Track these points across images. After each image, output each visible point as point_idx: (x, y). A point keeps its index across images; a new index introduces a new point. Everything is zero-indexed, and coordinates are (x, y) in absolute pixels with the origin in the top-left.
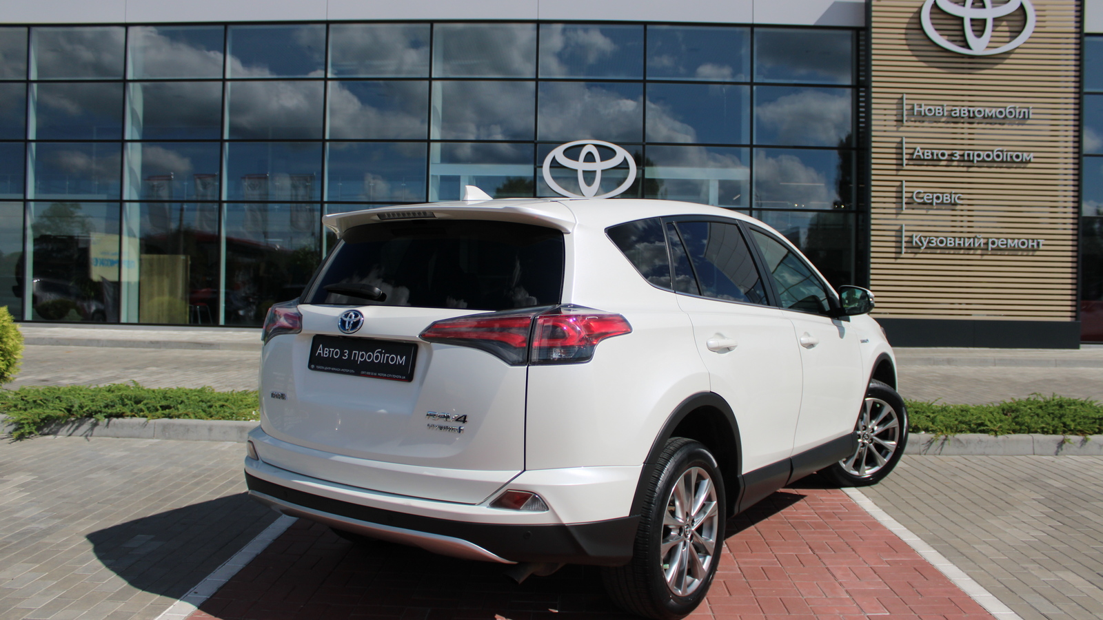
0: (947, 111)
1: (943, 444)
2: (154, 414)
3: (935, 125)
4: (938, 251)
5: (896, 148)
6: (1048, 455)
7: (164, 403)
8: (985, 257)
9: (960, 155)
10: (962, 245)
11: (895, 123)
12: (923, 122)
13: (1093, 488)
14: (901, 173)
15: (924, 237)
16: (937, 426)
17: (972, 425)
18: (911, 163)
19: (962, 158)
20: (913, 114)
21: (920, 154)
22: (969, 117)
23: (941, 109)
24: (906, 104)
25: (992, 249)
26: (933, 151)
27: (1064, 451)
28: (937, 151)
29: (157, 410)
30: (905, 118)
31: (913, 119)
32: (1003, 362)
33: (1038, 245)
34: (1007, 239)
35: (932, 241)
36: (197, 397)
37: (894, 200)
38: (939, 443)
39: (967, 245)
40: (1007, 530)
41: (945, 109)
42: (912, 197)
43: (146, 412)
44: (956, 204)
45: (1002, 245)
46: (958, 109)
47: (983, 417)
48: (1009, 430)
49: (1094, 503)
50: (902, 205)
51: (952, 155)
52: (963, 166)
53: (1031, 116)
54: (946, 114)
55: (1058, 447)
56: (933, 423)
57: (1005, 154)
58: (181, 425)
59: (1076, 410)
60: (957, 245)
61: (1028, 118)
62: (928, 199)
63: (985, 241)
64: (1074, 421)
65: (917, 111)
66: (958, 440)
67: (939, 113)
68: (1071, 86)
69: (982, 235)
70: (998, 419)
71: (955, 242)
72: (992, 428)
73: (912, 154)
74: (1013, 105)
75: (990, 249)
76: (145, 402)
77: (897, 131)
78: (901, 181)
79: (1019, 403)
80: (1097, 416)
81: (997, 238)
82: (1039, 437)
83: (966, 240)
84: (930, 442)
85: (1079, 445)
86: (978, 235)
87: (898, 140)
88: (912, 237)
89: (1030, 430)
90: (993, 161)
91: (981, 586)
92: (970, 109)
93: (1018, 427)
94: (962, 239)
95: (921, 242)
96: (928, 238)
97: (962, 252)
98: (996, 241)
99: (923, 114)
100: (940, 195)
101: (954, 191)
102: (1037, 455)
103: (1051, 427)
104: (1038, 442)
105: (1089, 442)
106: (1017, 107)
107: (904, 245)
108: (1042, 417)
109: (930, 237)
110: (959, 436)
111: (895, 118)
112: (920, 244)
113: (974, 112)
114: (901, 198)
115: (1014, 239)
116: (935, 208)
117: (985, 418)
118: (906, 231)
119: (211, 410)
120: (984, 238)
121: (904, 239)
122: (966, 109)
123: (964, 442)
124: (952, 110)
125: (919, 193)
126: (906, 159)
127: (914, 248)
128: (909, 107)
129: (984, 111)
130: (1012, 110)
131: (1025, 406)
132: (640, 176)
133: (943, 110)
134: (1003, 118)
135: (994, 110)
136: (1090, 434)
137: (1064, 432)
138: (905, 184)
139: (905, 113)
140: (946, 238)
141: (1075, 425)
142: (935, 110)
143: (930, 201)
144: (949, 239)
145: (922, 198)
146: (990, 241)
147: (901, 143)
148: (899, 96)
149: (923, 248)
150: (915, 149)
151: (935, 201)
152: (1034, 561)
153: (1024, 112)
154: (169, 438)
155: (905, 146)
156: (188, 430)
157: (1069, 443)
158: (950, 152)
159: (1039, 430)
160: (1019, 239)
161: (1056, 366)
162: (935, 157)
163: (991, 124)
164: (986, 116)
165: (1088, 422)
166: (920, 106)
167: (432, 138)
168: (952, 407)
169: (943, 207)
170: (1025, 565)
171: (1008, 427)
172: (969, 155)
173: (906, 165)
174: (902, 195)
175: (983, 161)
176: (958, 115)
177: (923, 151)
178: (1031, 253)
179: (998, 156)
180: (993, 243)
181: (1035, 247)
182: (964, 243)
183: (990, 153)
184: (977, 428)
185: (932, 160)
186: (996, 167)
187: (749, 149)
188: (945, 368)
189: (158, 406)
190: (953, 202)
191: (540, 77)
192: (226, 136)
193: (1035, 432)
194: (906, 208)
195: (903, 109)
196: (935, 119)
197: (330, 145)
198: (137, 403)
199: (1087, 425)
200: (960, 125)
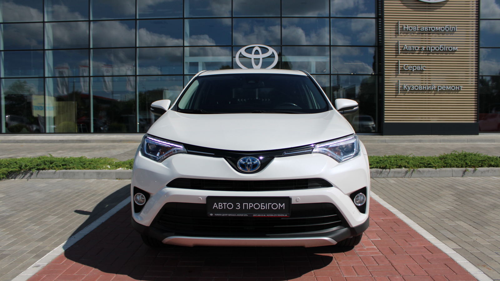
0: (418, 28)
1: (412, 173)
2: (59, 168)
3: (413, 35)
4: (415, 92)
5: (395, 46)
6: (459, 177)
7: (63, 163)
8: (436, 94)
9: (424, 48)
10: (426, 89)
11: (394, 34)
12: (408, 33)
13: (477, 189)
14: (398, 57)
15: (408, 86)
16: (410, 165)
17: (425, 164)
18: (403, 52)
19: (425, 50)
20: (403, 30)
21: (407, 48)
22: (428, 31)
23: (416, 28)
24: (400, 26)
26: (412, 47)
27: (466, 175)
28: (414, 47)
29: (60, 166)
30: (399, 32)
31: (403, 32)
32: (444, 141)
34: (446, 86)
35: (412, 88)
36: (79, 161)
37: (395, 69)
38: (410, 172)
39: (428, 89)
40: (437, 206)
41: (418, 27)
42: (403, 68)
43: (55, 167)
44: (423, 71)
45: (444, 89)
46: (423, 27)
47: (430, 161)
49: (476, 195)
50: (399, 72)
51: (421, 48)
52: (426, 53)
53: (456, 30)
54: (418, 30)
55: (463, 174)
56: (408, 164)
57: (445, 47)
58: (71, 172)
59: (472, 157)
60: (423, 89)
61: (455, 31)
62: (410, 69)
64: (470, 162)
65: (405, 28)
66: (419, 171)
67: (415, 29)
68: (474, 16)
69: (435, 85)
70: (437, 161)
71: (422, 88)
72: (434, 165)
73: (403, 48)
74: (448, 25)
75: (438, 91)
76: (55, 163)
77: (396, 38)
78: (398, 61)
79: (447, 155)
80: (481, 160)
81: (441, 86)
82: (455, 169)
83: (428, 87)
84: (407, 172)
85: (472, 172)
86: (433, 85)
87: (397, 42)
88: (403, 86)
89: (451, 166)
90: (440, 51)
92: (429, 27)
93: (446, 165)
94: (426, 86)
95: (407, 88)
96: (410, 86)
97: (426, 92)
99: (407, 30)
100: (416, 67)
101: (422, 65)
102: (454, 177)
103: (460, 165)
104: (454, 171)
105: (477, 171)
106: (450, 26)
107: (399, 90)
108: (457, 161)
109: (411, 85)
110: (419, 169)
111: (395, 32)
112: (407, 89)
113: (430, 29)
114: (398, 68)
115: (449, 86)
116: (413, 72)
117: (431, 161)
118: (400, 83)
119: (85, 165)
120: (436, 86)
121: (400, 87)
122: (427, 27)
123: (422, 172)
124: (421, 28)
125: (406, 66)
126: (400, 51)
127: (404, 91)
128: (401, 27)
129: (435, 28)
130: (448, 27)
131: (449, 156)
132: (280, 60)
133: (417, 28)
134: (444, 31)
135: (439, 28)
136: (477, 167)
137: (466, 167)
138: (399, 62)
139: (399, 29)
140: (418, 86)
141: (471, 164)
142: (413, 28)
143: (411, 69)
144: (420, 86)
145: (408, 68)
146: (438, 87)
147: (398, 43)
148: (397, 22)
149: (408, 91)
150: (404, 46)
151: (413, 69)
153: (453, 28)
154: (66, 178)
155: (399, 44)
156: (74, 174)
157: (468, 171)
158: (420, 47)
159: (455, 166)
160: (451, 86)
161: (468, 142)
162: (413, 49)
163: (438, 34)
164: (436, 30)
165: (477, 162)
166: (406, 26)
168: (417, 157)
169: (417, 72)
171: (441, 165)
172: (428, 48)
173: (400, 53)
175: (435, 51)
176: (423, 30)
177: (408, 47)
178: (456, 92)
179: (442, 49)
180: (440, 88)
181: (459, 89)
183: (438, 47)
184: (428, 166)
185: (412, 51)
186: (441, 54)
187: (329, 47)
188: (418, 144)
189: (61, 164)
190: (421, 69)
191: (233, 16)
192: (91, 47)
193: (454, 167)
194: (400, 73)
195: (398, 28)
196: (413, 32)
197: (139, 50)
198: (51, 163)
199: (476, 164)
200: (424, 35)
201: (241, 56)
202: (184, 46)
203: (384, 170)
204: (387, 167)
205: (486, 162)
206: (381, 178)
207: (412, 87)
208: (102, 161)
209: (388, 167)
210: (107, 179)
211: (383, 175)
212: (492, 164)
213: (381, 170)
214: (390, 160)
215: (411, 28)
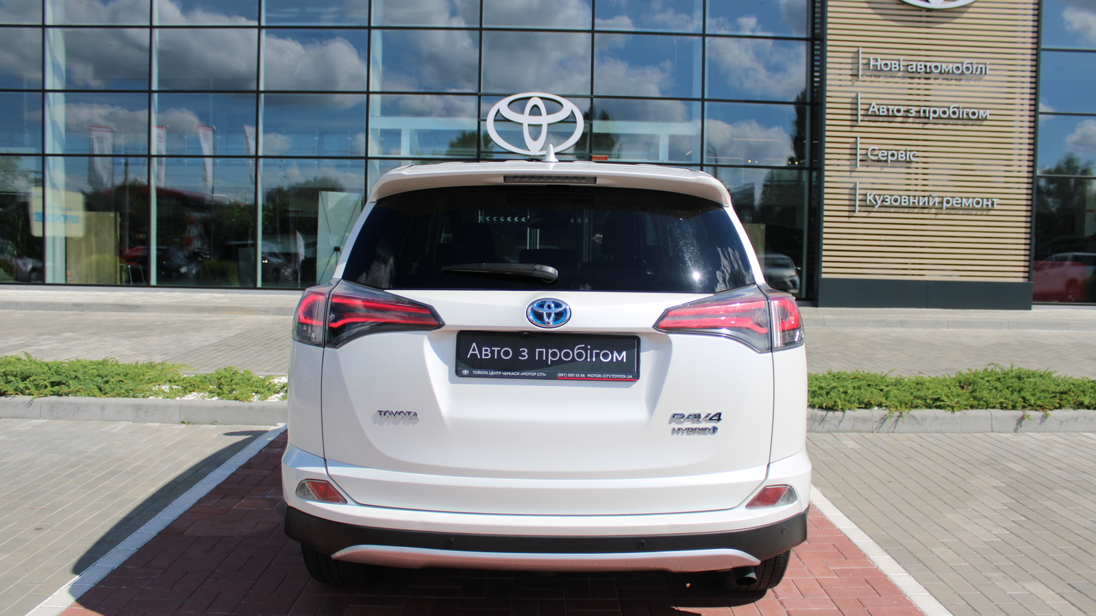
0: (903, 66)
1: (897, 421)
2: (42, 390)
3: (890, 80)
4: (892, 210)
5: (851, 103)
6: (1007, 432)
7: (56, 378)
8: (939, 217)
9: (916, 112)
10: (917, 204)
11: (850, 78)
12: (879, 76)
13: (1056, 472)
14: (855, 129)
15: (878, 195)
16: (891, 401)
17: (928, 401)
18: (866, 118)
19: (917, 115)
20: (869, 69)
21: (876, 110)
22: (926, 73)
23: (898, 64)
24: (862, 58)
25: (947, 208)
26: (889, 107)
27: (1023, 428)
28: (893, 107)
29: (46, 387)
30: (861, 73)
31: (868, 74)
32: (956, 324)
33: (993, 204)
34: (961, 198)
35: (886, 200)
36: (95, 371)
37: (848, 157)
38: (893, 419)
40: (968, 528)
41: (902, 64)
42: (866, 154)
43: (33, 390)
44: (910, 162)
45: (956, 204)
46: (914, 63)
47: (939, 391)
48: (966, 405)
49: (1058, 491)
50: (857, 163)
51: (908, 111)
52: (919, 123)
53: (988, 72)
55: (1017, 424)
56: (886, 399)
57: (961, 110)
58: (70, 404)
59: (1035, 384)
60: (911, 204)
61: (986, 74)
62: (882, 156)
63: (940, 200)
64: (1034, 395)
65: (873, 65)
66: (913, 417)
67: (895, 68)
68: (1028, 42)
69: (937, 194)
70: (955, 394)
71: (909, 200)
72: (949, 403)
73: (868, 110)
74: (970, 61)
75: (944, 208)
77: (852, 86)
78: (856, 138)
79: (975, 375)
80: (1058, 390)
81: (951, 197)
82: (998, 412)
83: (921, 198)
84: (884, 419)
85: (1039, 421)
86: (933, 194)
87: (853, 95)
88: (866, 195)
89: (988, 406)
90: (950, 118)
91: (941, 603)
92: (926, 64)
93: (976, 403)
94: (917, 198)
95: (875, 201)
96: (882, 197)
97: (916, 210)
98: (951, 200)
99: (879, 68)
100: (895, 153)
101: (909, 148)
102: (995, 432)
103: (1010, 402)
104: (997, 418)
105: (1049, 418)
106: (974, 62)
107: (858, 204)
108: (1001, 391)
109: (884, 195)
110: (915, 412)
111: (850, 72)
112: (874, 203)
113: (930, 67)
114: (856, 155)
115: (969, 198)
116: (890, 165)
117: (942, 393)
118: (860, 189)
119: (107, 385)
120: (939, 197)
121: (858, 197)
122: (923, 64)
123: (919, 419)
124: (908, 65)
125: (874, 150)
126: (861, 115)
127: (868, 206)
128: (865, 61)
129: (941, 66)
130: (969, 66)
131: (982, 378)
132: (588, 130)
133: (899, 65)
134: (960, 74)
135: (951, 66)
136: (1051, 410)
137: (1024, 407)
138: (859, 140)
139: (861, 67)
140: (901, 196)
141: (1036, 400)
142: (891, 64)
143: (885, 159)
144: (903, 197)
145: (877, 155)
146: (945, 199)
147: (856, 98)
148: (855, 50)
149: (877, 207)
150: (870, 104)
151: (890, 158)
152: (998, 568)
153: (981, 68)
154: (57, 418)
155: (860, 101)
156: (79, 409)
157: (1029, 419)
158: (906, 108)
159: (997, 406)
160: (974, 198)
161: (1009, 328)
162: (891, 113)
163: (947, 79)
164: (943, 71)
165: (1049, 396)
166: (876, 60)
167: (371, 90)
168: (906, 380)
169: (898, 164)
170: (988, 574)
171: (965, 403)
172: (924, 112)
173: (861, 121)
174: (857, 152)
175: (940, 118)
176: (914, 70)
177: (878, 106)
178: (985, 213)
179: (954, 113)
180: (948, 202)
181: (990, 206)
182: (918, 202)
183: (947, 110)
184: (933, 403)
185: (888, 116)
186: (952, 124)
187: (700, 103)
188: (899, 331)
189: (46, 383)
190: (908, 159)
191: (483, 26)
192: (155, 87)
193: (994, 408)
194: (860, 166)
195: (858, 63)
196: (891, 74)
197: (265, 97)
198: (24, 379)
199: (1048, 400)
200: (916, 81)
201: (500, 119)
202: (368, 93)
203: (831, 413)
204: (838, 406)
205: (1070, 396)
206: (821, 432)
207: (887, 198)
208: (152, 373)
209: (840, 407)
210: (158, 422)
211: (827, 426)
212: (1086, 404)
213: (823, 413)
214: (843, 386)
215: (886, 65)
